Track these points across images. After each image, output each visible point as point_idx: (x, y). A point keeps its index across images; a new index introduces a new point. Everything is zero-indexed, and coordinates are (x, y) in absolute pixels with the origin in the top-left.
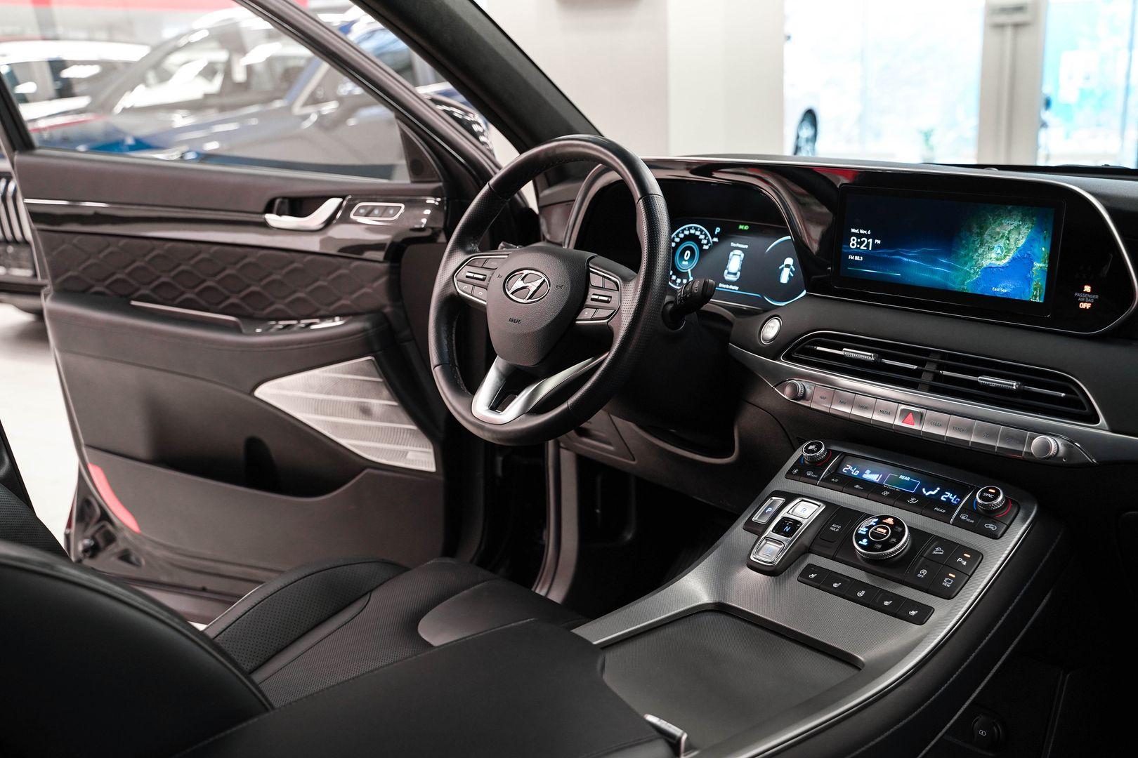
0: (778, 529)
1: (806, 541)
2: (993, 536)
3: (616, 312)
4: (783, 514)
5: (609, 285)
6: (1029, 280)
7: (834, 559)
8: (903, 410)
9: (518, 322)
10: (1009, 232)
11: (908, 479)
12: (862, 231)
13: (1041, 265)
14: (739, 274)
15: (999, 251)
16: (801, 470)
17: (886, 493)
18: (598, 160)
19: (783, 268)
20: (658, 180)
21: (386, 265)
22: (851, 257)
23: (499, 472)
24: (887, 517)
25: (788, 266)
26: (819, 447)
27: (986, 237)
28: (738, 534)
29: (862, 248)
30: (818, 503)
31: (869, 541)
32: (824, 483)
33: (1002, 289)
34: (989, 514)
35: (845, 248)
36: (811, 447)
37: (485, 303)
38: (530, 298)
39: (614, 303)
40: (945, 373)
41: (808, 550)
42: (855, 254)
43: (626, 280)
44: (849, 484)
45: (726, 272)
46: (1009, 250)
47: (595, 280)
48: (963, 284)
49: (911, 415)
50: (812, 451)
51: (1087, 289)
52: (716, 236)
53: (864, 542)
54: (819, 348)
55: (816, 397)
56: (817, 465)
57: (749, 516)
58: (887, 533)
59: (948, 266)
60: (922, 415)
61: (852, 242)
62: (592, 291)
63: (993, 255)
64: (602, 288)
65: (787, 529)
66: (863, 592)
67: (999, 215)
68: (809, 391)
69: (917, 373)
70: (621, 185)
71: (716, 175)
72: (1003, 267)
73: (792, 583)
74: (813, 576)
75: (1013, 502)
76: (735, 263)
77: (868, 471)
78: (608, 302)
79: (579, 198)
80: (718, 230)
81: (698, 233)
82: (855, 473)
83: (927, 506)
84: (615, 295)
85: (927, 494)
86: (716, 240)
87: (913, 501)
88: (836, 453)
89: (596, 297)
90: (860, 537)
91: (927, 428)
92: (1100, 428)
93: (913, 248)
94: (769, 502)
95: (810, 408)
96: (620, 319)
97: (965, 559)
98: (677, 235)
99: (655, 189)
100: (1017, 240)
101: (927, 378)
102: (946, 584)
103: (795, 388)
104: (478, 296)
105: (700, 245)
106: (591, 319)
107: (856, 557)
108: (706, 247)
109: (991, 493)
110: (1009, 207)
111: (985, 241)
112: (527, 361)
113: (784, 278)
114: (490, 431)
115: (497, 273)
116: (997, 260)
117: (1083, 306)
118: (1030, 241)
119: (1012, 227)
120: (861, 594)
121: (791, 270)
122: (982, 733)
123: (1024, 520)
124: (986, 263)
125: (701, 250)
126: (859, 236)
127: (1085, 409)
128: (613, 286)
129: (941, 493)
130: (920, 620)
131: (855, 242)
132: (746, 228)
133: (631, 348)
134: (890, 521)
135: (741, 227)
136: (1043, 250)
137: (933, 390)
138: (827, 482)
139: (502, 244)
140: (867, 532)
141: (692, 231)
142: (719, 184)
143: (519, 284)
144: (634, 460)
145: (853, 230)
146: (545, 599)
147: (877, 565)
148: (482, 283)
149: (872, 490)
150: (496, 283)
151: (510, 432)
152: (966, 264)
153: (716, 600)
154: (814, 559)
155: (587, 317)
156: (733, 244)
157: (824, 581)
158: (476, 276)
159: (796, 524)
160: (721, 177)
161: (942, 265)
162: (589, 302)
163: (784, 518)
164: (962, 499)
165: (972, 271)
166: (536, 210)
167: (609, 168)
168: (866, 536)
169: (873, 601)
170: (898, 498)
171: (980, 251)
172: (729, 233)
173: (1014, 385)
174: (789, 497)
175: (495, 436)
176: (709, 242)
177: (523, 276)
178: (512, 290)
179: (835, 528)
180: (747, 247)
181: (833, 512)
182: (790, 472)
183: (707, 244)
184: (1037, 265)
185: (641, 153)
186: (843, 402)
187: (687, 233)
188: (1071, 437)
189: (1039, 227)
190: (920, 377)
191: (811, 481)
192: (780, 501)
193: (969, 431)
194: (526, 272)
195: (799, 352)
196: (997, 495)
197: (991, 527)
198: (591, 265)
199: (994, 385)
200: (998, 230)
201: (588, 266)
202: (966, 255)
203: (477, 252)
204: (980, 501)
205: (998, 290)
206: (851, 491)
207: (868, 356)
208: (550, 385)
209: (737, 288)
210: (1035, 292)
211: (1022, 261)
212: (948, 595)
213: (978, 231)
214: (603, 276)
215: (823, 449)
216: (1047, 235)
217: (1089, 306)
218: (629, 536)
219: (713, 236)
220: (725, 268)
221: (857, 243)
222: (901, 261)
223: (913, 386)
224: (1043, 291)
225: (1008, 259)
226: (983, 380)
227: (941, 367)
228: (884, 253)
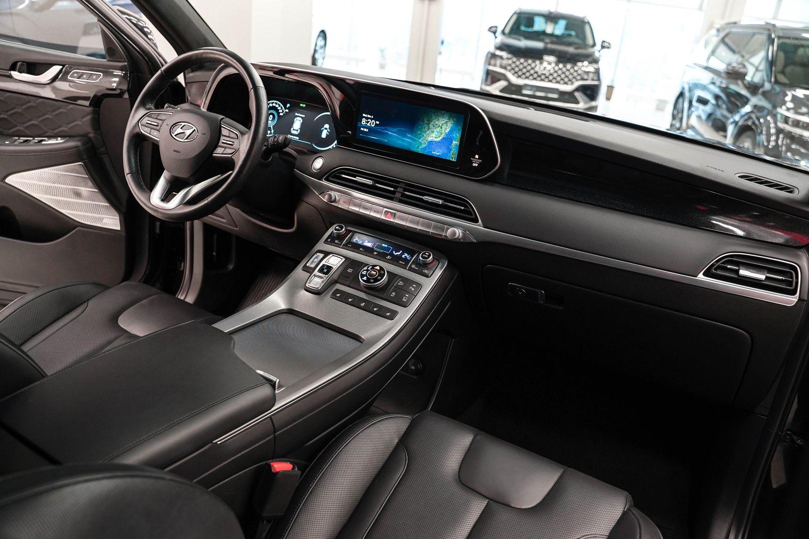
0: (321, 271)
1: (335, 277)
2: (427, 276)
3: (237, 151)
4: (323, 262)
5: (232, 135)
6: (451, 149)
7: (349, 286)
8: (386, 211)
9: (179, 152)
10: (442, 124)
11: (386, 246)
12: (369, 116)
13: (456, 143)
14: (299, 130)
15: (437, 134)
16: (332, 240)
17: (375, 253)
18: (221, 61)
19: (323, 130)
20: (260, 76)
21: (91, 109)
22: (362, 129)
23: (158, 231)
24: (376, 266)
25: (326, 129)
26: (342, 228)
27: (431, 126)
28: (299, 272)
29: (368, 124)
30: (342, 257)
31: (367, 278)
32: (344, 247)
33: (437, 153)
34: (425, 265)
35: (360, 124)
36: (337, 228)
37: (158, 140)
38: (186, 139)
39: (236, 145)
40: (407, 193)
41: (336, 282)
42: (364, 128)
43: (243, 134)
44: (356, 247)
45: (292, 129)
46: (442, 133)
47: (224, 132)
48: (418, 149)
49: (389, 214)
50: (338, 230)
51: (477, 156)
52: (287, 109)
53: (365, 278)
54: (343, 176)
55: (341, 202)
56: (341, 237)
57: (304, 263)
58: (376, 274)
59: (411, 139)
60: (395, 214)
61: (363, 121)
62: (222, 138)
63: (434, 135)
64: (229, 137)
65: (325, 271)
66: (364, 304)
67: (438, 115)
68: (337, 198)
69: (393, 193)
70: (237, 77)
71: (287, 75)
72: (438, 142)
73: (328, 298)
74: (338, 295)
75: (437, 259)
76: (297, 124)
77: (366, 241)
78: (232, 145)
79: (211, 80)
80: (288, 105)
81: (277, 106)
82: (360, 242)
83: (396, 260)
84: (236, 142)
85: (396, 254)
86: (287, 111)
87: (389, 257)
88: (350, 231)
89: (225, 142)
90: (363, 276)
91: (397, 221)
92: (479, 226)
93: (395, 128)
94: (315, 256)
95: (337, 207)
96: (239, 155)
97: (413, 287)
99: (260, 83)
100: (446, 129)
101: (398, 195)
102: (404, 300)
103: (330, 196)
104: (154, 135)
105: (278, 113)
106: (222, 154)
107: (360, 284)
108: (281, 114)
109: (426, 255)
110: (443, 112)
111: (430, 128)
112: (183, 174)
113: (324, 135)
114: (161, 213)
115: (165, 123)
116: (436, 138)
117: (474, 165)
118: (452, 131)
119: (444, 122)
120: (363, 304)
121: (328, 131)
122: (413, 368)
123: (441, 268)
124: (430, 139)
125: (279, 116)
126: (367, 118)
127: (472, 216)
128: (235, 136)
129: (403, 254)
130: (391, 318)
131: (364, 121)
132: (304, 106)
133: (244, 172)
134: (378, 268)
135: (301, 105)
136: (457, 135)
137: (401, 201)
138: (346, 247)
139: (166, 105)
140: (366, 273)
141: (274, 105)
142: (288, 81)
143: (179, 130)
144: (237, 227)
145: (364, 115)
146: (183, 302)
147: (370, 290)
148: (157, 128)
149: (368, 251)
150: (165, 128)
151: (173, 214)
152: (420, 138)
153: (288, 308)
154: (339, 287)
155: (219, 152)
156: (296, 114)
157: (343, 298)
158: (153, 123)
159: (329, 268)
160: (289, 77)
161: (408, 138)
162: (220, 144)
163: (324, 265)
164: (412, 257)
165: (423, 142)
166: (184, 84)
167: (227, 65)
168: (366, 275)
169: (368, 308)
170: (381, 256)
171: (428, 132)
172: (294, 108)
173: (441, 202)
174: (326, 254)
175: (164, 216)
176: (283, 111)
177: (182, 126)
178: (176, 133)
179: (350, 270)
180: (304, 116)
181: (350, 263)
182: (326, 240)
183: (282, 113)
184: (454, 142)
185: (249, 60)
186: (355, 205)
187: (271, 105)
188: (465, 229)
189: (457, 123)
190: (395, 195)
191: (338, 245)
192: (321, 255)
193: (418, 223)
194: (183, 124)
195: (333, 177)
196: (429, 256)
197: (426, 271)
198: (222, 123)
199: (430, 201)
200: (437, 122)
201: (220, 123)
202: (420, 134)
203: (153, 109)
204: (421, 259)
205: (435, 153)
206: (358, 251)
207: (369, 182)
208: (196, 189)
209: (298, 138)
210: (452, 154)
211: (447, 140)
212: (405, 305)
213: (427, 122)
214: (229, 130)
215: (344, 229)
216: (460, 128)
217: (477, 165)
218: (231, 267)
219: (285, 108)
220: (292, 126)
221: (366, 122)
222: (388, 134)
223: (391, 199)
224: (456, 156)
225: (440, 138)
226: (425, 198)
227: (405, 190)
228: (379, 129)
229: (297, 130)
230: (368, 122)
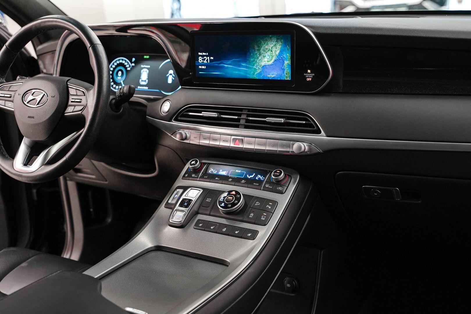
0: (181, 205)
1: (195, 208)
2: (281, 193)
3: (85, 107)
4: (183, 197)
5: (79, 93)
6: (284, 70)
7: (210, 215)
8: (233, 139)
9: (33, 117)
10: (272, 48)
11: (240, 171)
12: (204, 54)
13: (288, 62)
14: (147, 81)
15: (268, 57)
16: (189, 175)
17: (230, 180)
18: (65, 29)
19: (168, 76)
20: (98, 36)
22: (200, 67)
23: (35, 197)
24: (232, 191)
25: (171, 74)
26: (196, 162)
27: (262, 51)
28: (162, 210)
29: (205, 62)
30: (199, 189)
31: (225, 204)
32: (201, 179)
33: (272, 75)
34: (279, 183)
35: (197, 63)
36: (193, 162)
37: (13, 110)
38: (38, 104)
39: (84, 102)
40: (251, 118)
41: (197, 213)
42: (202, 65)
43: (88, 89)
44: (212, 177)
45: (140, 80)
46: (273, 56)
47: (72, 91)
48: (254, 75)
49: (237, 141)
50: (194, 164)
51: (309, 71)
52: (133, 63)
53: (223, 205)
54: (190, 114)
55: (192, 138)
56: (196, 171)
57: (166, 201)
58: (233, 199)
59: (246, 67)
60: (242, 140)
61: (200, 59)
62: (71, 97)
63: (266, 60)
64: (76, 95)
65: (186, 204)
66: (225, 229)
67: (266, 40)
68: (188, 135)
69: (238, 120)
70: (79, 41)
71: (129, 31)
72: (271, 65)
73: (191, 230)
74: (201, 225)
75: (288, 175)
76: (144, 75)
77: (221, 170)
78: (80, 102)
79: (58, 49)
80: (134, 59)
81: (124, 62)
82: (215, 172)
83: (250, 183)
84: (83, 98)
85: (249, 177)
86: (133, 64)
87: (243, 181)
88: (205, 164)
89: (74, 100)
90: (220, 203)
91: (246, 146)
92: (322, 137)
93: (229, 59)
94: (175, 192)
95: (190, 143)
96: (88, 110)
97: (270, 205)
98: (113, 64)
99: (98, 41)
100: (276, 51)
101: (243, 122)
102: (263, 219)
103: (181, 134)
104: (9, 106)
105: (126, 68)
106: (73, 112)
107: (219, 212)
108: (129, 69)
109: (278, 173)
110: (270, 36)
111: (261, 53)
112: (41, 137)
113: (170, 81)
114: (25, 177)
115: (17, 93)
116: (268, 62)
117: (308, 79)
118: (281, 52)
119: (273, 45)
120: (224, 230)
121: (173, 76)
122: (288, 285)
123: (294, 183)
124: (263, 64)
125: (127, 71)
126: (203, 56)
127: (314, 128)
128: (82, 94)
129: (256, 176)
130: (253, 238)
131: (201, 59)
132: (148, 57)
133: (95, 125)
134: (234, 193)
135: (145, 57)
136: (287, 55)
137: (246, 127)
138: (202, 178)
139: (18, 77)
140: (224, 199)
141: (121, 61)
142: (131, 36)
143: (30, 97)
144: (106, 181)
145: (200, 54)
146: (69, 260)
147: (231, 214)
148: (10, 99)
149: (224, 179)
150: (18, 98)
151: (36, 176)
152: (254, 65)
153: (156, 245)
154: (200, 217)
155: (70, 111)
156: (142, 66)
157: (206, 226)
158: (6, 95)
159: (190, 201)
160: (131, 32)
161: (243, 67)
162: (70, 103)
163: (183, 199)
164: (265, 178)
165: (257, 68)
166: (36, 57)
167: (72, 32)
168: (223, 202)
169: (231, 232)
170: (237, 181)
171: (260, 58)
172: (139, 60)
173: (282, 120)
174: (185, 188)
175: (28, 179)
176: (130, 66)
177: (32, 93)
178: (27, 102)
179: (209, 200)
180: (149, 67)
181: (207, 192)
182: (184, 176)
184: (286, 62)
185: (87, 23)
186: (205, 139)
187: (118, 62)
188: (310, 142)
189: (285, 44)
190: (240, 122)
191: (195, 179)
192: (181, 191)
193: (265, 144)
194: (33, 91)
195: (181, 117)
196: (281, 173)
197: (280, 188)
198: (68, 84)
199: (273, 121)
200: (266, 47)
201: (67, 84)
202: (253, 61)
203: (4, 83)
204: (273, 177)
205: (270, 76)
206: (214, 181)
207: (214, 115)
208: (55, 148)
209: (147, 88)
210: (286, 74)
211: (279, 60)
212: (264, 224)
213: (258, 48)
214: (76, 89)
215: (198, 163)
216: (289, 47)
217: (310, 79)
218: (109, 220)
219: (132, 63)
220: (140, 78)
221: (202, 60)
222: (224, 67)
223: (237, 126)
224: (290, 74)
225: (272, 61)
226: (268, 119)
227: (249, 116)
228: (215, 63)
229: (145, 81)
230: (204, 60)
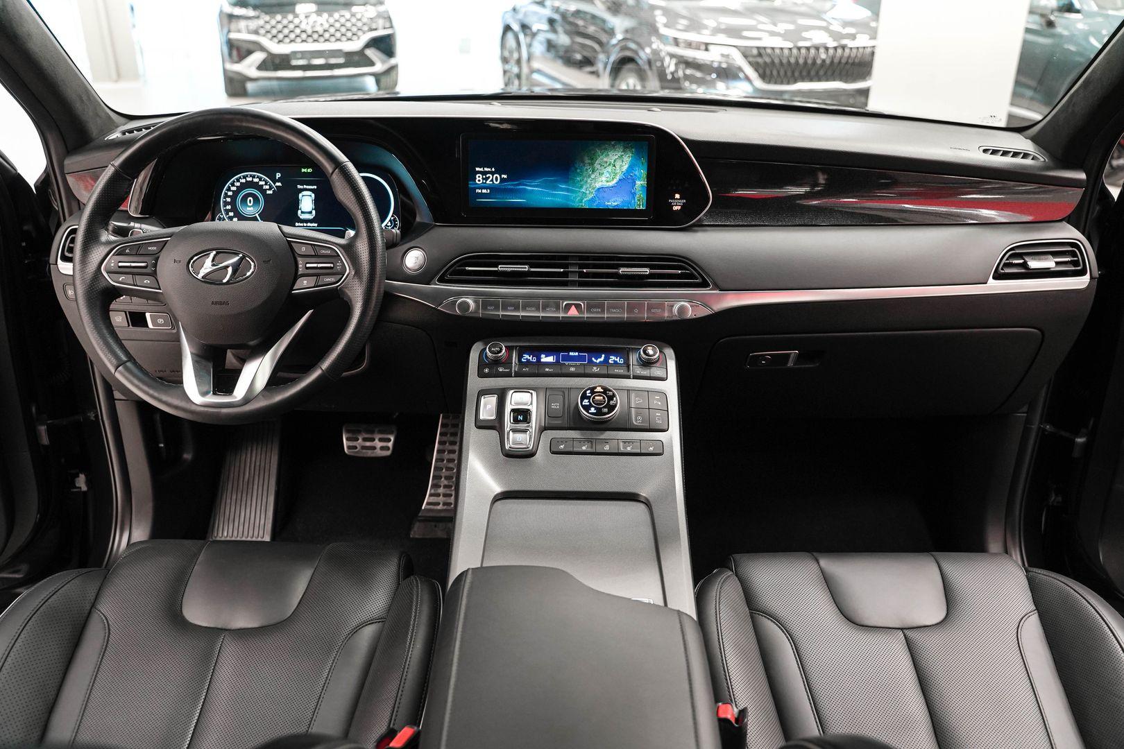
0: (514, 420)
1: (542, 422)
2: (663, 379)
3: (345, 276)
4: (508, 406)
5: (324, 252)
6: (634, 194)
8: (566, 305)
9: (226, 303)
10: (615, 161)
11: (576, 354)
12: (486, 169)
13: (642, 182)
14: (314, 212)
15: (608, 175)
16: (489, 369)
17: (572, 369)
22: (478, 191)
24: (596, 388)
26: (501, 347)
27: (596, 165)
28: (474, 434)
29: (488, 182)
30: (528, 391)
31: (596, 408)
32: (519, 374)
33: (613, 202)
34: (653, 364)
35: (471, 184)
36: (493, 349)
39: (339, 267)
40: (586, 270)
41: (545, 429)
42: (481, 188)
45: (299, 212)
46: (616, 174)
47: (302, 249)
48: (581, 202)
49: (573, 307)
51: (677, 196)
52: (278, 181)
53: (593, 410)
54: (472, 269)
57: (473, 416)
58: (604, 398)
59: (568, 190)
61: (478, 179)
63: (604, 179)
65: (522, 418)
67: (605, 149)
69: (565, 274)
72: (612, 187)
74: (561, 446)
75: (658, 349)
76: (307, 203)
77: (543, 356)
78: (329, 268)
80: (278, 175)
81: (256, 180)
84: (337, 261)
85: (598, 361)
86: (279, 184)
87: (595, 369)
89: (312, 265)
92: (713, 291)
93: (536, 179)
94: (482, 401)
97: (658, 400)
98: (233, 185)
100: (621, 166)
101: (573, 277)
102: (657, 422)
103: (467, 305)
104: (146, 285)
105: (263, 191)
106: (313, 287)
108: (269, 192)
110: (613, 143)
111: (596, 169)
116: (607, 182)
117: (675, 208)
118: (631, 167)
119: (617, 157)
120: (607, 448)
123: (671, 362)
124: (598, 185)
125: (265, 196)
126: (484, 173)
127: (698, 278)
129: (607, 358)
130: (659, 453)
131: (480, 179)
132: (309, 170)
134: (600, 389)
135: (304, 170)
136: (641, 173)
137: (583, 285)
138: (522, 373)
140: (589, 402)
141: (249, 179)
143: (208, 267)
145: (477, 169)
152: (581, 187)
154: (554, 434)
155: (306, 285)
156: (299, 187)
158: (134, 265)
159: (525, 412)
161: (562, 190)
162: (302, 271)
163: (511, 409)
165: (588, 192)
168: (592, 406)
171: (593, 176)
172: (291, 177)
173: (647, 271)
174: (499, 392)
176: (271, 187)
179: (555, 406)
180: (314, 187)
182: (480, 373)
183: (270, 189)
184: (638, 183)
189: (638, 154)
190: (568, 277)
191: (507, 375)
192: (493, 397)
193: (622, 310)
194: (212, 253)
195: (452, 275)
197: (657, 373)
200: (605, 159)
202: (581, 181)
205: (610, 204)
207: (523, 268)
209: (316, 225)
210: (638, 200)
211: (627, 180)
212: (664, 429)
213: (590, 161)
214: (311, 244)
215: (504, 348)
216: (644, 161)
217: (679, 208)
219: (275, 181)
220: (297, 208)
221: (483, 179)
222: (525, 190)
223: (563, 284)
224: (645, 201)
225: (615, 181)
226: (623, 271)
227: (581, 266)
228: (509, 185)
229: (311, 213)
230: (487, 179)
